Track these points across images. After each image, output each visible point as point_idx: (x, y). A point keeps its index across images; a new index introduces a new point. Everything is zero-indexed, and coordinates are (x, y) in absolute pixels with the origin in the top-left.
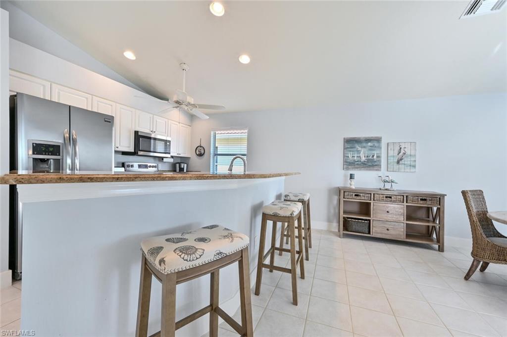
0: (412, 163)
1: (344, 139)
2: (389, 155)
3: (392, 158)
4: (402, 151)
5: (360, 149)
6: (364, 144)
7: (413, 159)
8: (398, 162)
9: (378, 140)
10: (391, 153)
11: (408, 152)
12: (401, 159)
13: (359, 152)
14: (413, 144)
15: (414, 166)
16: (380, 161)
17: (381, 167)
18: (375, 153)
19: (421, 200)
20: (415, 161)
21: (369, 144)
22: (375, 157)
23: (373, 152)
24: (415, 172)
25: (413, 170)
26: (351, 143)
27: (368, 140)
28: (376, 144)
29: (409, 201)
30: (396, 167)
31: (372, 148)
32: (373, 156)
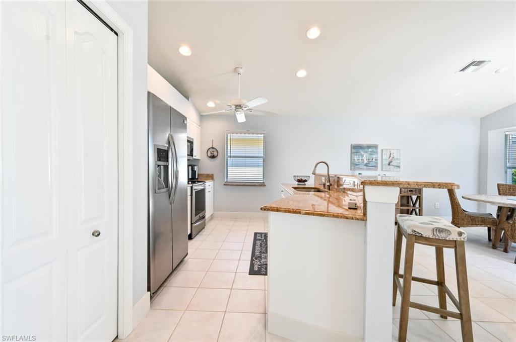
0: (398, 165)
1: (351, 145)
2: (383, 158)
3: (385, 161)
4: (392, 156)
5: (363, 153)
6: (366, 150)
7: (398, 162)
8: (389, 164)
9: (376, 147)
10: (384, 157)
11: (395, 157)
12: (391, 162)
13: (362, 156)
14: (398, 150)
15: (399, 167)
16: (377, 163)
17: (377, 168)
18: (374, 156)
19: (410, 191)
20: (400, 163)
21: (370, 150)
22: (374, 160)
23: (372, 156)
24: (400, 171)
25: (398, 169)
26: (356, 149)
27: (369, 147)
28: (375, 150)
29: (402, 193)
30: (388, 167)
31: (372, 153)
32: (372, 159)
